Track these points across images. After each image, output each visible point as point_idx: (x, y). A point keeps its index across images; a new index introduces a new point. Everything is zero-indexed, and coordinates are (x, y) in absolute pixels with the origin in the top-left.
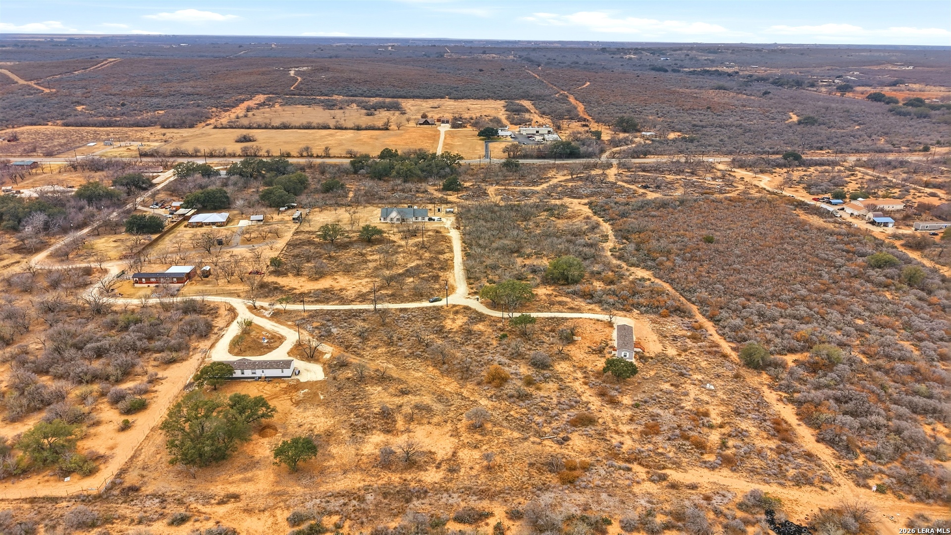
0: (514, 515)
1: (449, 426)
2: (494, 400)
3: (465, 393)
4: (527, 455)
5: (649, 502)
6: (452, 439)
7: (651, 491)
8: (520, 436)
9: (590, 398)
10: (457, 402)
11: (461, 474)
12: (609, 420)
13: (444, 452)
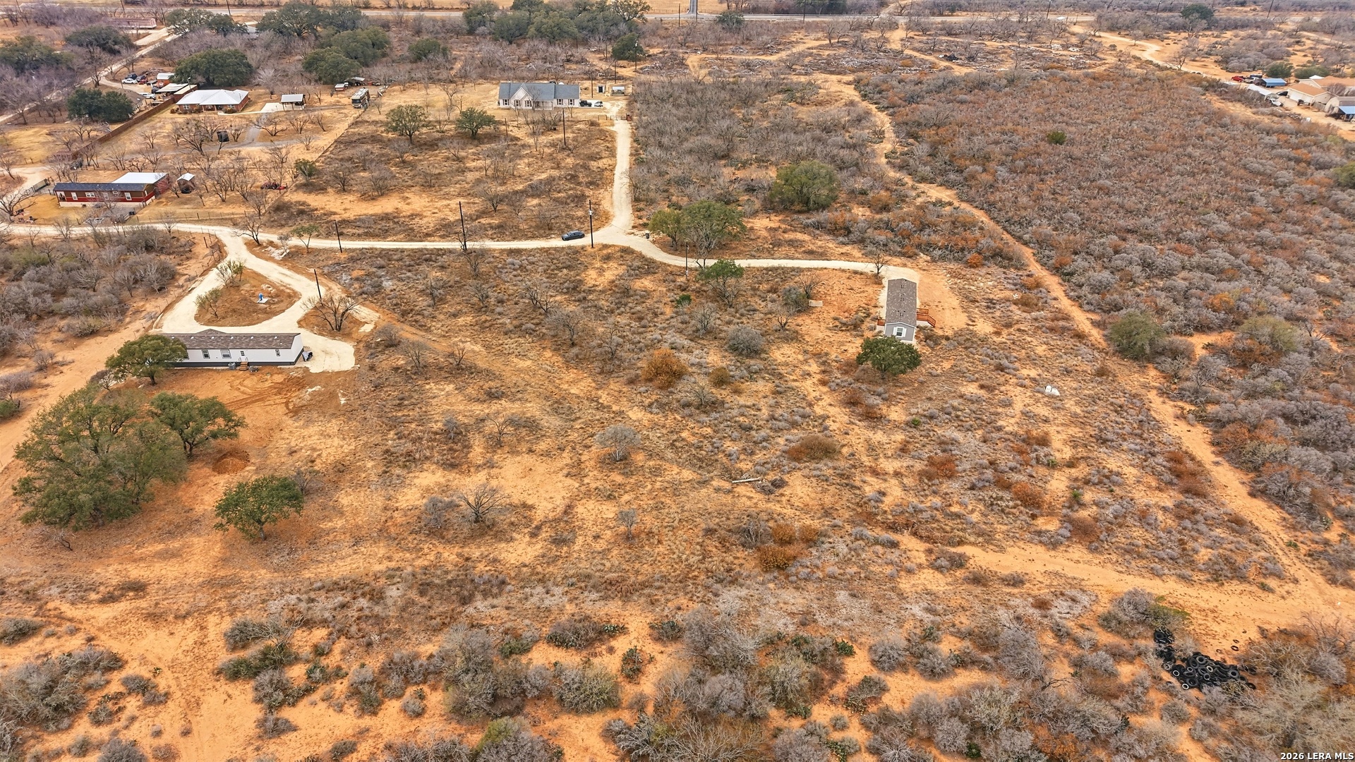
0: (667, 632)
1: (566, 458)
2: (655, 410)
3: (604, 398)
4: (705, 513)
5: (928, 610)
6: (569, 481)
7: (933, 587)
8: (695, 476)
9: (830, 408)
10: (588, 413)
11: (576, 548)
12: (861, 448)
13: (550, 506)
